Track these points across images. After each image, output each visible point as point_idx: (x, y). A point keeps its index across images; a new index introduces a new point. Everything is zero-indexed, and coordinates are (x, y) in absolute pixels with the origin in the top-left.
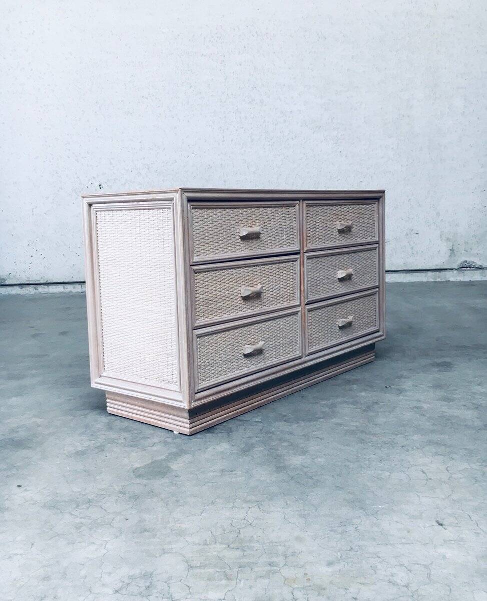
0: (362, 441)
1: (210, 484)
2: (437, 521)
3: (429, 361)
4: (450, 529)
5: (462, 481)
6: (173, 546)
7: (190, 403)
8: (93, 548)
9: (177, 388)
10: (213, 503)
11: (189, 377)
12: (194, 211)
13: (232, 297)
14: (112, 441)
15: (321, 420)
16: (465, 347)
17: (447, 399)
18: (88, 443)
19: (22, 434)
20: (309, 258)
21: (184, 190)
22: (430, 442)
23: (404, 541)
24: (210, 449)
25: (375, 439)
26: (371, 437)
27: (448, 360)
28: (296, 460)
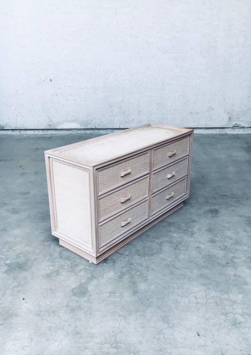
0: (172, 273)
1: (105, 302)
2: (197, 333)
3: (208, 208)
4: (202, 338)
5: (212, 304)
6: (89, 344)
7: (97, 255)
8: (56, 343)
9: (91, 247)
10: (106, 316)
11: (96, 245)
12: (99, 173)
13: (116, 204)
14: (62, 267)
15: (155, 255)
16: (226, 196)
17: (212, 241)
18: (52, 268)
19: (22, 259)
20: (153, 174)
21: (94, 167)
22: (201, 276)
23: (183, 345)
24: (105, 276)
25: (178, 271)
26: (176, 270)
27: (217, 207)
28: (142, 286)
